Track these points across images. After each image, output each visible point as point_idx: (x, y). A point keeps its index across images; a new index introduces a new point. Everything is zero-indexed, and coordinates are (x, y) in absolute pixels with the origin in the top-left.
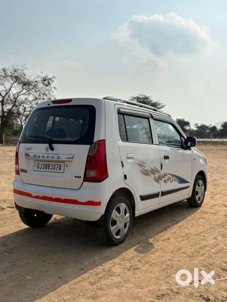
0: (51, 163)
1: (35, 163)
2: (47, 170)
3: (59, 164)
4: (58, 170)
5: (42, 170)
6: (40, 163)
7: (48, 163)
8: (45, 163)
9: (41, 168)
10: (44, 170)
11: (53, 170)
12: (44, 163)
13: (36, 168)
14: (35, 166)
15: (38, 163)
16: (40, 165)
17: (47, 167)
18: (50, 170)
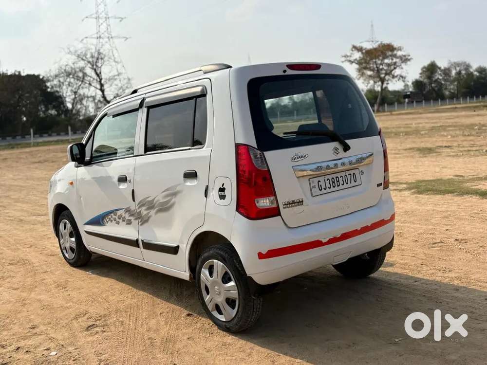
0: (339, 175)
1: (313, 182)
2: (337, 188)
3: (352, 172)
4: (353, 184)
5: (328, 190)
6: (322, 179)
7: (334, 176)
8: (330, 177)
9: (325, 189)
10: (332, 189)
11: (346, 186)
12: (327, 177)
13: (316, 191)
14: (314, 187)
15: (317, 181)
16: (322, 183)
17: (335, 183)
18: (341, 187)
